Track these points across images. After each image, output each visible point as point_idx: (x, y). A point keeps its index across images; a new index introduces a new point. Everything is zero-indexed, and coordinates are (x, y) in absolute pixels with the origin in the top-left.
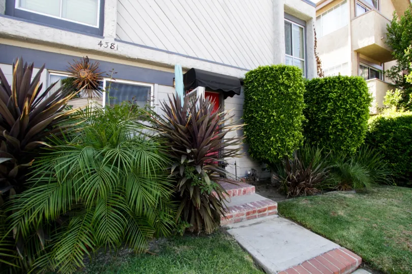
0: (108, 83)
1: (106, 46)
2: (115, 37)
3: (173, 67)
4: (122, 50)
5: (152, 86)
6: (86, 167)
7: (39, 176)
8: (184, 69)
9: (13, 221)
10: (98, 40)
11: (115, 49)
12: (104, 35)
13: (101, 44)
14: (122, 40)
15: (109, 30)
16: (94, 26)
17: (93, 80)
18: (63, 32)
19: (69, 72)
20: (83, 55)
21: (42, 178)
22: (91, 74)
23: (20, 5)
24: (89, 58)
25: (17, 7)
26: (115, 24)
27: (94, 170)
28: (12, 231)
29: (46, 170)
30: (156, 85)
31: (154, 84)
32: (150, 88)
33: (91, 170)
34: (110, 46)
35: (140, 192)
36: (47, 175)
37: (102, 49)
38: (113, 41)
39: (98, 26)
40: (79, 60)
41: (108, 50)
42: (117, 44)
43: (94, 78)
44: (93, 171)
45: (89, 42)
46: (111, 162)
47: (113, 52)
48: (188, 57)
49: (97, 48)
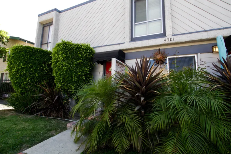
0: (169, 59)
1: (168, 40)
2: (172, 34)
3: (215, 39)
4: (177, 39)
5: (196, 55)
6: (178, 105)
7: (156, 107)
8: (224, 38)
10: (164, 39)
11: (173, 40)
12: (166, 35)
13: (165, 40)
14: (175, 34)
15: (169, 32)
16: (161, 33)
17: (163, 59)
19: (153, 57)
20: (157, 48)
21: (157, 108)
22: (162, 56)
23: (135, 36)
24: (160, 48)
25: (134, 37)
26: (171, 27)
27: (182, 107)
29: (158, 104)
30: (199, 54)
31: (197, 54)
32: (194, 57)
33: (181, 108)
34: (170, 39)
35: (213, 127)
36: (159, 107)
37: (166, 42)
38: (171, 36)
39: (162, 32)
40: (156, 51)
41: (169, 42)
42: (173, 37)
43: (163, 58)
44: (182, 108)
45: (160, 41)
46: (192, 105)
47: (171, 42)
48: (223, 28)
49: (164, 42)
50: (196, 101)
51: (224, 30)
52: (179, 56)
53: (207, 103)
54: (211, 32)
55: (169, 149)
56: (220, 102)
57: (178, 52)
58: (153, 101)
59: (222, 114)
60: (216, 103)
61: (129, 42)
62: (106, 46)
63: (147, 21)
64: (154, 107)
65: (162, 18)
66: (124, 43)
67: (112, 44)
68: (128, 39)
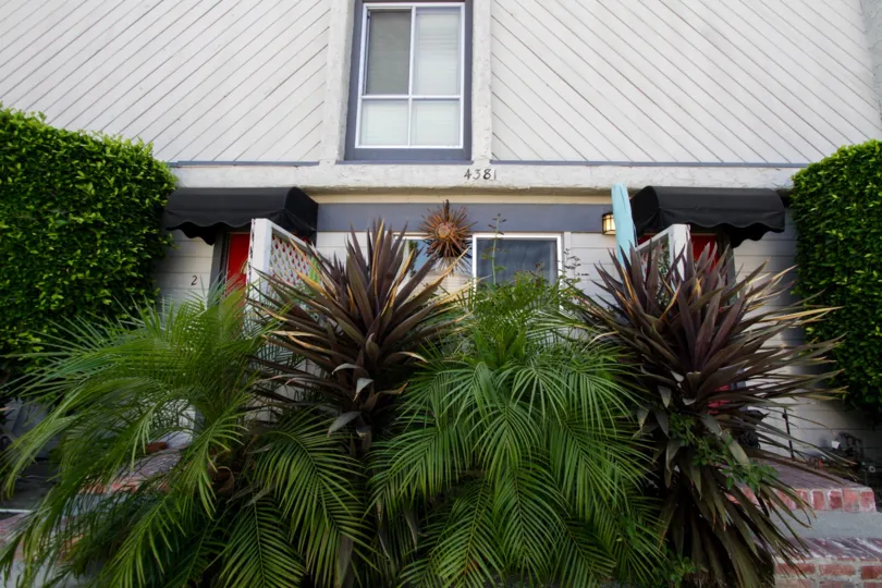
0: (479, 240)
1: (476, 176)
2: (491, 157)
3: (607, 193)
4: (505, 177)
5: (558, 237)
6: (485, 403)
7: (411, 413)
8: (631, 192)
9: (375, 490)
10: (462, 169)
11: (492, 178)
12: (473, 158)
13: (468, 175)
14: (502, 159)
15: (480, 148)
16: (456, 147)
17: (458, 240)
18: (414, 167)
19: (422, 230)
20: (441, 200)
21: (415, 416)
22: (454, 229)
23: (360, 143)
24: (450, 202)
25: (357, 146)
26: (489, 134)
27: (497, 408)
28: (375, 505)
29: (420, 402)
30: (567, 234)
31: (562, 233)
32: (555, 241)
33: (493, 409)
34: (483, 174)
35: (582, 464)
36: (422, 413)
37: (471, 182)
38: (487, 165)
39: (461, 146)
40: (436, 209)
41: (481, 183)
42: (494, 168)
43: (460, 235)
44: (495, 412)
45: (450, 176)
46: (526, 398)
47: (488, 184)
48: (632, 164)
49: (463, 182)
50: (538, 384)
51: (634, 168)
52: (507, 236)
53: (570, 390)
54: (602, 168)
55: (449, 565)
56: (606, 386)
57: (502, 218)
58: (400, 391)
59: (607, 423)
60: (593, 388)
61: (338, 162)
62: (235, 164)
63: (410, 96)
64: (406, 415)
65: (462, 97)
66: (317, 163)
67: (260, 160)
68: (333, 150)
